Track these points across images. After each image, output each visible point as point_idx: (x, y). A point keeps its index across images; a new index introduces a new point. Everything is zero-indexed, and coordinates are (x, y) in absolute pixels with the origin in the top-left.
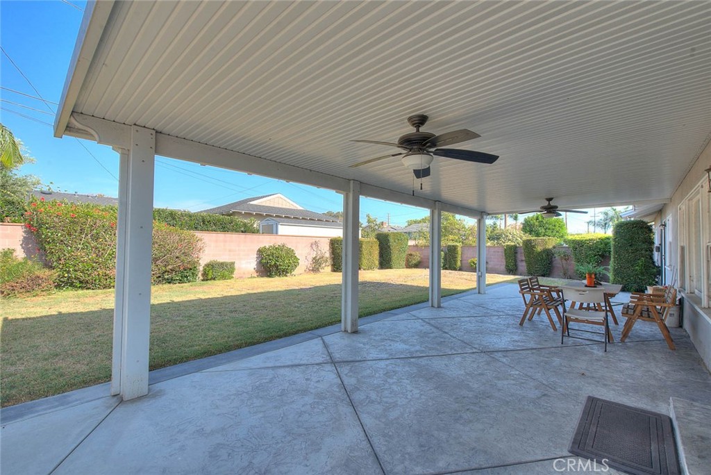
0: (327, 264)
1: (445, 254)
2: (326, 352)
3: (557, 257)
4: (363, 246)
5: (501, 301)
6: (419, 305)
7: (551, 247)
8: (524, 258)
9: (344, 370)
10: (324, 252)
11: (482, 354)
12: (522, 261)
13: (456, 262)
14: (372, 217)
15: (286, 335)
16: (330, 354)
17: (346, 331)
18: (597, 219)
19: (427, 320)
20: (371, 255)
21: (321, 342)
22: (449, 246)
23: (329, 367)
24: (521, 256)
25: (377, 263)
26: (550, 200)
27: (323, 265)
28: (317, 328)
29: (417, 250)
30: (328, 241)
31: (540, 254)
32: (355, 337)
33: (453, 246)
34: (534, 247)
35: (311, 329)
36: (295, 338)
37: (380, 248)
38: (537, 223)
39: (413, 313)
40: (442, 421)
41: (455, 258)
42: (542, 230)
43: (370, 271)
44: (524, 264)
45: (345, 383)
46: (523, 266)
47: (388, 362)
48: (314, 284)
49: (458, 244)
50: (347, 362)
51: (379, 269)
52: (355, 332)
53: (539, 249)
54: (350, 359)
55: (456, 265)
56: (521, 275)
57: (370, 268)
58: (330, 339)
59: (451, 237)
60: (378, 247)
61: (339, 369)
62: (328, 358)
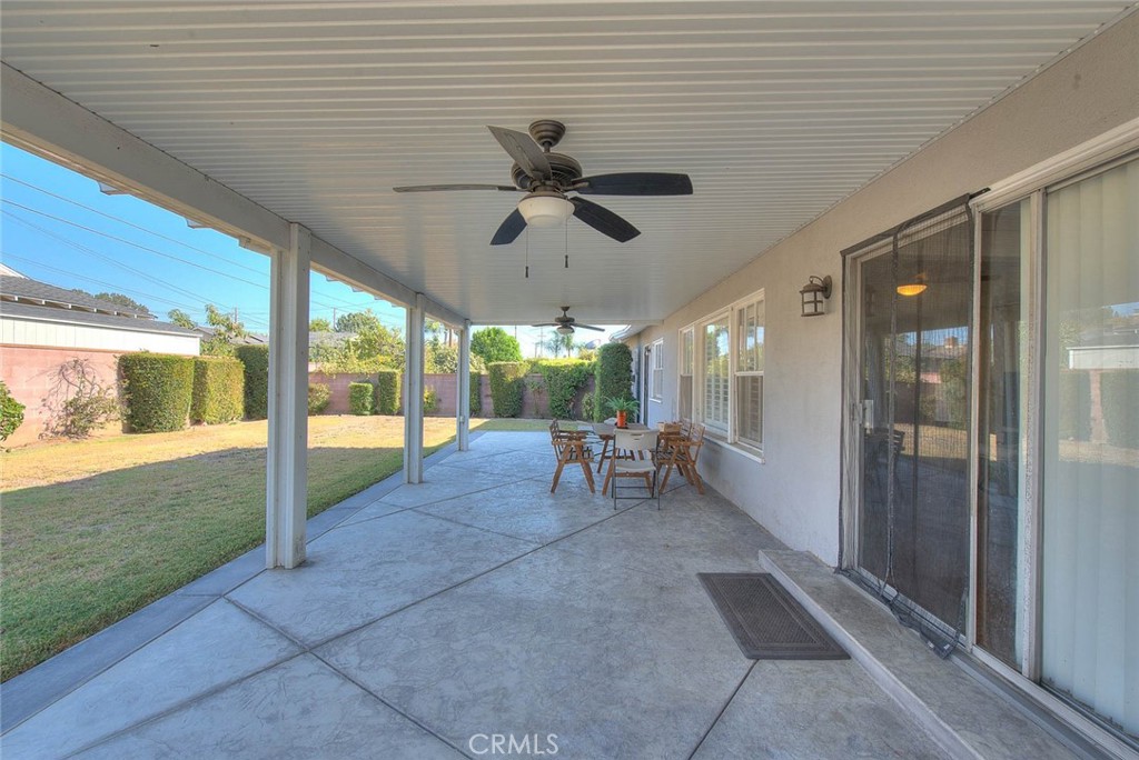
0: (113, 416)
1: (376, 388)
2: (269, 632)
3: (530, 390)
4: (209, 373)
5: (498, 458)
6: (385, 483)
7: (522, 376)
8: (490, 392)
9: (348, 656)
10: (104, 387)
11: (548, 549)
12: (487, 396)
13: (392, 400)
14: (221, 312)
15: (107, 620)
16: (282, 633)
17: (278, 567)
18: (546, 340)
19: (421, 509)
20: (226, 392)
21: (232, 609)
22: (381, 374)
23: (305, 666)
24: (487, 390)
25: (240, 407)
26: (566, 309)
27: (102, 419)
28: (195, 578)
29: (322, 381)
30: (113, 361)
31: (510, 385)
32: (308, 575)
33: (388, 373)
34: (503, 375)
35: (180, 585)
36: (144, 620)
37: (245, 377)
38: (488, 341)
39: (386, 498)
40: (593, 686)
41: (391, 394)
42: (494, 352)
43: (225, 426)
44: (490, 400)
45: (373, 687)
46: (488, 404)
47: (422, 608)
48: (95, 468)
49: (396, 371)
50: (337, 637)
51: (243, 420)
52: (302, 564)
53: (510, 378)
54: (341, 629)
55: (393, 405)
56: (486, 417)
57: (224, 419)
58: (250, 595)
59: (381, 358)
60: (241, 376)
61: (333, 661)
62: (285, 643)
